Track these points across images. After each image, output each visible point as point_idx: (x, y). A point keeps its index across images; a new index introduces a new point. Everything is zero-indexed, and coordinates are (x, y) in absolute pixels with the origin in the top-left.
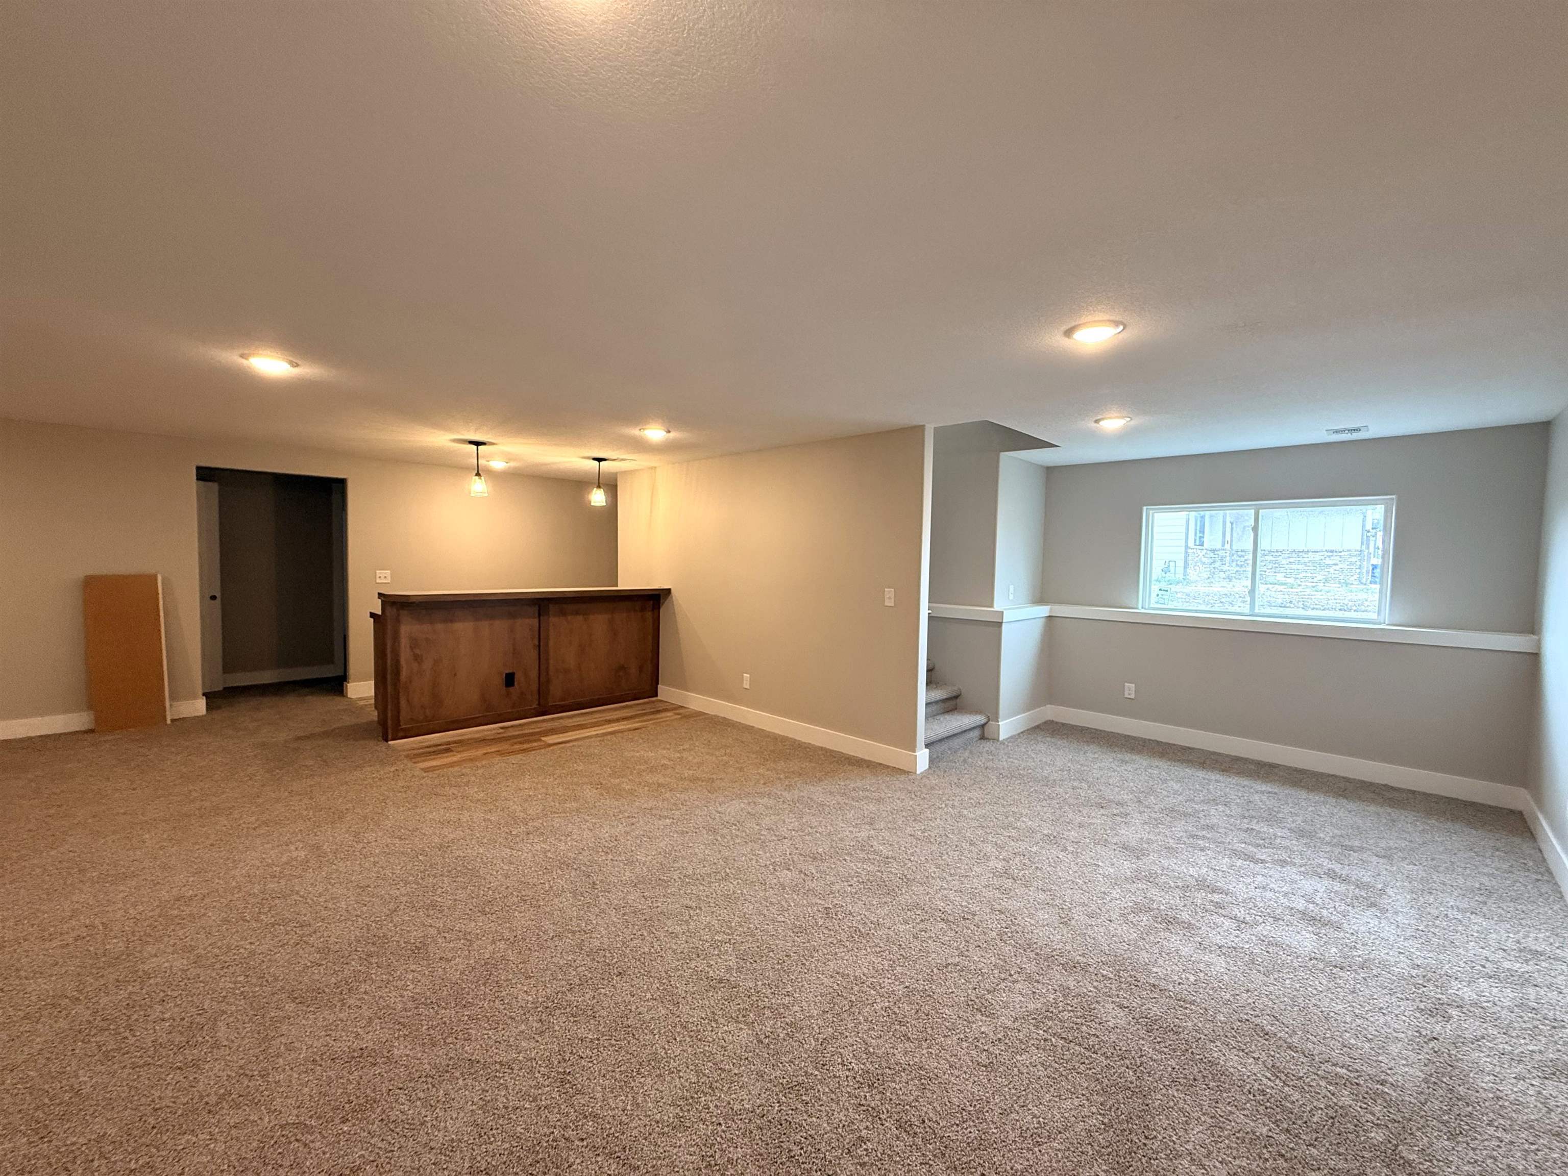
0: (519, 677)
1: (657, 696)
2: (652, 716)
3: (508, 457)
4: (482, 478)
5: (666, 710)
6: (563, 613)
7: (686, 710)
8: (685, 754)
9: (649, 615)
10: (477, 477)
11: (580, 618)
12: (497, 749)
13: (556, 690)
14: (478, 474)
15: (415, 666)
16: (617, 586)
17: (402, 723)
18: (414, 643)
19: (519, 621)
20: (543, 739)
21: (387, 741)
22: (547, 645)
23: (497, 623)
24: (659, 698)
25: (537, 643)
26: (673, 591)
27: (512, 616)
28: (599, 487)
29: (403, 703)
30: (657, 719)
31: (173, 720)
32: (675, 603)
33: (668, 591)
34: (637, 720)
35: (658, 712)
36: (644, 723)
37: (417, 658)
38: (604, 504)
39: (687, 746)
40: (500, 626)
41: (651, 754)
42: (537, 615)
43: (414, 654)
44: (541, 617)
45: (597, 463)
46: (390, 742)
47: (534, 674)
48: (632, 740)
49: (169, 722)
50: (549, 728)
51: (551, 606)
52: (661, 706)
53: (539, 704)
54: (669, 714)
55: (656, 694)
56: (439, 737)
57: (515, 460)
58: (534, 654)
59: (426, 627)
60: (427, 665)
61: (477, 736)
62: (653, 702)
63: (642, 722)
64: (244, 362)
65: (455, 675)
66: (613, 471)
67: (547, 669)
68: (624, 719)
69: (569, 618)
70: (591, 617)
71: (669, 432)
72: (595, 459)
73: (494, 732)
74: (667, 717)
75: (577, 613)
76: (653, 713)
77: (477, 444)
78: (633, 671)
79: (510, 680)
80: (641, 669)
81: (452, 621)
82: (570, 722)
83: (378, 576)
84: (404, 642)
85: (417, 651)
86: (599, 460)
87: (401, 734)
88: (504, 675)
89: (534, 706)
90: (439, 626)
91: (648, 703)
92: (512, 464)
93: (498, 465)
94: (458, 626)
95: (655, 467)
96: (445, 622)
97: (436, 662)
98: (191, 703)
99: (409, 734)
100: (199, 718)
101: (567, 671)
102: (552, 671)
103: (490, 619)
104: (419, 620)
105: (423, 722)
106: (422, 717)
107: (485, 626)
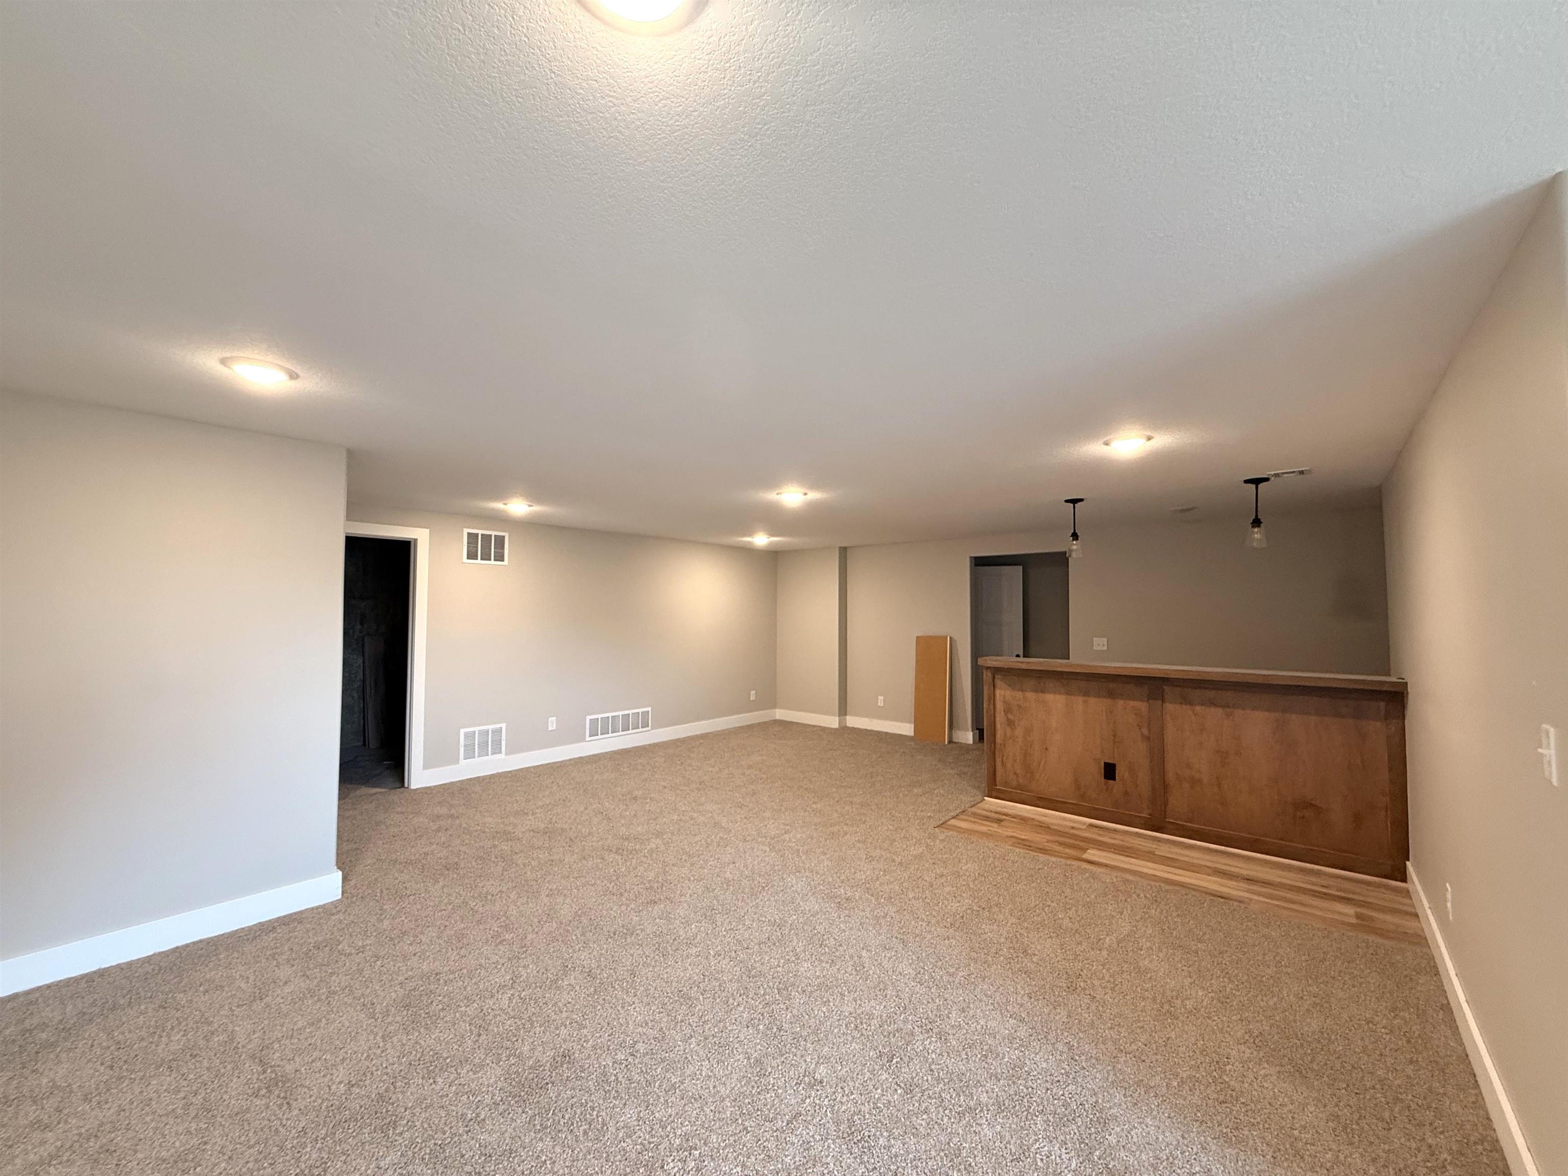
0: (1122, 770)
1: (1403, 880)
6: (1186, 701)
10: (1074, 539)
11: (1219, 712)
13: (1178, 802)
14: (1075, 535)
15: (1009, 731)
17: (997, 783)
18: (1008, 711)
19: (1121, 702)
20: (1092, 851)
21: (984, 796)
22: (1162, 740)
23: (1092, 700)
24: (1407, 885)
25: (1147, 733)
27: (1112, 695)
29: (997, 763)
37: (1010, 723)
40: (1097, 705)
42: (1146, 697)
43: (1008, 719)
44: (1153, 702)
45: (1253, 486)
46: (986, 798)
47: (1144, 776)
49: (955, 744)
53: (1152, 816)
55: (1402, 877)
56: (1031, 810)
58: (1144, 748)
59: (1019, 695)
60: (1019, 732)
62: (1396, 890)
65: (1046, 750)
67: (1164, 772)
69: (1198, 708)
70: (1238, 713)
72: (1248, 481)
73: (1075, 825)
75: (1213, 703)
77: (1073, 501)
78: (1338, 817)
79: (1110, 771)
80: (1357, 818)
81: (1043, 692)
83: (1095, 644)
84: (1000, 706)
85: (1010, 717)
86: (1255, 481)
87: (994, 794)
88: (1103, 765)
89: (1145, 815)
90: (1031, 695)
94: (1049, 697)
96: (1036, 691)
97: (1028, 731)
98: (963, 732)
99: (1002, 796)
100: (969, 745)
101: (1195, 782)
102: (1171, 776)
103: (1084, 695)
104: (1012, 686)
105: (1015, 789)
106: (1014, 783)
107: (1079, 701)
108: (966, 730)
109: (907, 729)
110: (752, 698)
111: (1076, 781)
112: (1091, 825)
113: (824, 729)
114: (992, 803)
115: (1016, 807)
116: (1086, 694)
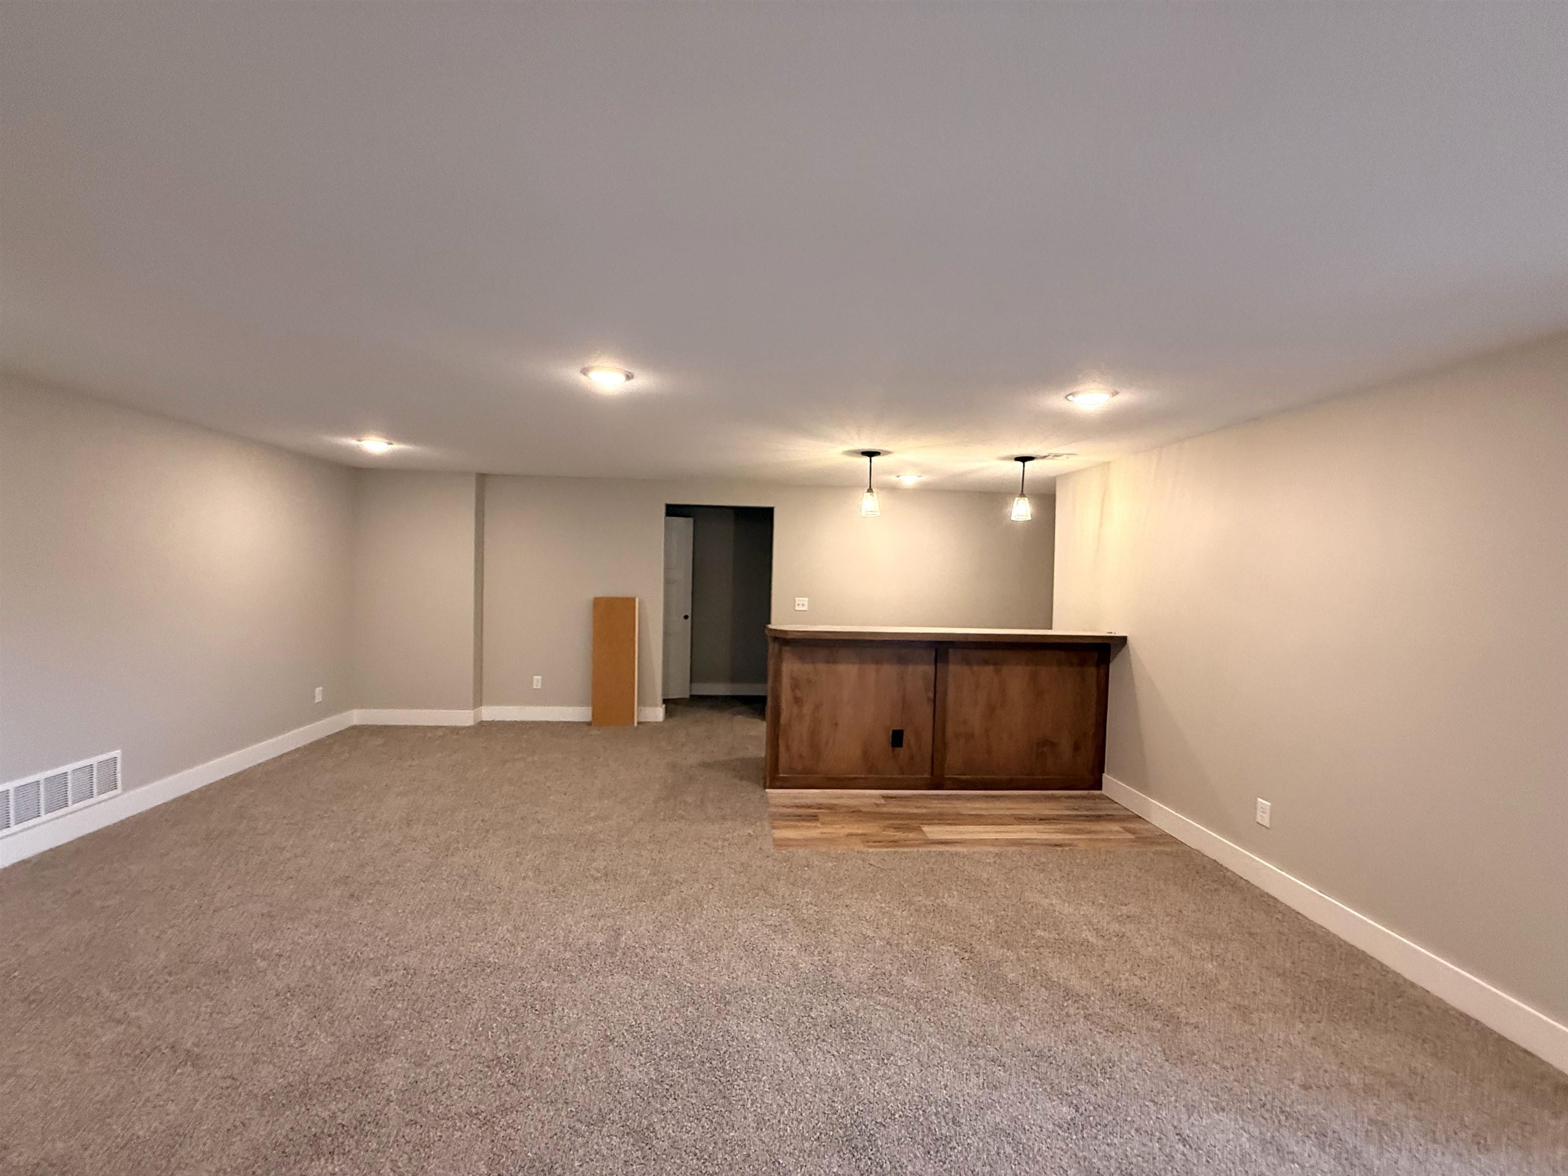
0: (908, 737)
1: (1100, 788)
2: (1088, 826)
3: (922, 469)
4: (875, 494)
5: (1111, 818)
6: (967, 662)
7: (1146, 827)
8: (1129, 929)
9: (1091, 671)
10: (868, 494)
11: (989, 669)
12: (865, 831)
13: (954, 760)
14: (870, 490)
15: (795, 710)
16: (1051, 628)
17: (780, 771)
18: (795, 685)
19: (911, 668)
20: (926, 829)
21: (765, 788)
22: (944, 701)
24: (1104, 792)
25: (931, 695)
26: (1129, 639)
27: (902, 661)
28: (1022, 495)
29: (782, 748)
30: (1095, 832)
31: (639, 723)
32: (1133, 657)
33: (1123, 640)
34: (1061, 826)
35: (1098, 818)
36: (1067, 836)
37: (798, 701)
38: (1029, 518)
39: (1133, 909)
40: (890, 671)
41: (1068, 909)
42: (933, 660)
43: (795, 697)
44: (938, 664)
45: (1020, 464)
46: (767, 790)
47: (927, 737)
48: (1042, 868)
49: (636, 724)
50: (937, 810)
51: (951, 651)
52: (1104, 809)
53: (932, 774)
54: (1116, 827)
55: (1098, 785)
56: (815, 795)
57: (925, 472)
58: (929, 709)
59: (808, 667)
60: (807, 709)
61: (853, 802)
62: (1094, 798)
63: (1065, 832)
64: (583, 378)
65: (836, 724)
66: (1052, 474)
67: (944, 732)
68: (1043, 820)
69: (975, 668)
70: (1005, 669)
71: (1116, 393)
72: (1017, 459)
73: (874, 801)
74: (1111, 832)
75: (986, 662)
76: (1089, 819)
77: (871, 454)
78: (1066, 747)
79: (897, 738)
80: (1076, 747)
81: (834, 662)
82: (967, 808)
83: (797, 603)
84: (786, 681)
85: (798, 694)
86: (1024, 459)
87: (778, 784)
88: (891, 733)
89: (927, 776)
90: (822, 667)
91: (1084, 797)
92: (925, 478)
93: (909, 480)
94: (842, 668)
95: (1108, 463)
96: (828, 662)
97: (817, 707)
98: (652, 709)
99: (785, 785)
100: (660, 723)
101: (970, 737)
102: (950, 734)
103: (877, 663)
104: (802, 659)
105: (800, 774)
106: (799, 768)
107: (871, 670)
108: (656, 706)
109: (578, 713)
110: (318, 698)
111: (865, 753)
112: (885, 797)
113: (455, 730)
114: (776, 794)
115: (803, 793)
116: (877, 662)
